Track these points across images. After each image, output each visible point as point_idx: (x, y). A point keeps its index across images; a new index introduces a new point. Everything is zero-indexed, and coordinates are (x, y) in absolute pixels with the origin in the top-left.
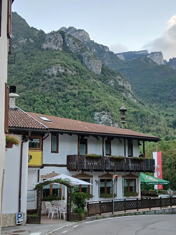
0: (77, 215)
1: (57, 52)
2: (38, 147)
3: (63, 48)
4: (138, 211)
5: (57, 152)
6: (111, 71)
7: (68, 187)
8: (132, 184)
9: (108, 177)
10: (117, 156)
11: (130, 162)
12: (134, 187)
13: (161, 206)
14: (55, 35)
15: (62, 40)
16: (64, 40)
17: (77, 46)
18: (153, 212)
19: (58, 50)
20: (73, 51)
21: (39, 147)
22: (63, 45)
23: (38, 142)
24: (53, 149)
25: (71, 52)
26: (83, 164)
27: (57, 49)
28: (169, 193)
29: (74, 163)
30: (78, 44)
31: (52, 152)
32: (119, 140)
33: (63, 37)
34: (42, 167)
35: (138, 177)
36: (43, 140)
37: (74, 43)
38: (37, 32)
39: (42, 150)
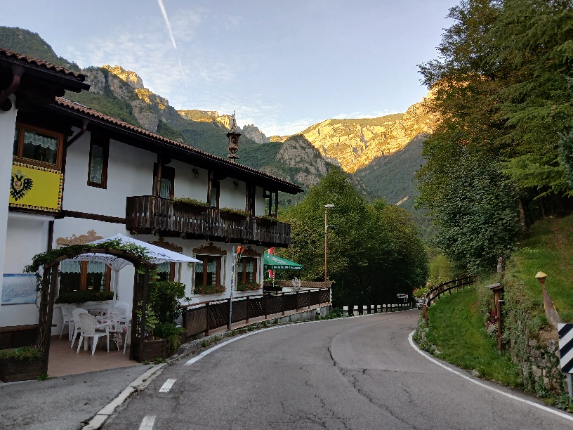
0: (163, 342)
1: (97, 96)
2: (51, 161)
3: (104, 92)
4: (266, 318)
5: (103, 185)
6: (170, 131)
7: (137, 266)
8: (250, 269)
9: (211, 252)
10: (235, 210)
11: (255, 226)
12: (253, 273)
13: (296, 307)
14: (94, 73)
15: (104, 81)
16: (107, 82)
17: (126, 92)
18: (288, 319)
19: (98, 93)
20: (119, 98)
21: (54, 162)
22: (105, 88)
23: (53, 148)
24: (93, 178)
25: (116, 98)
26: (167, 220)
27: (96, 92)
28: (294, 285)
29: (145, 214)
30: (127, 88)
31: (90, 184)
32: (234, 183)
33: (106, 77)
34: (62, 214)
35: (260, 255)
36: (66, 144)
37: (121, 87)
38: (69, 65)
39: (63, 171)
